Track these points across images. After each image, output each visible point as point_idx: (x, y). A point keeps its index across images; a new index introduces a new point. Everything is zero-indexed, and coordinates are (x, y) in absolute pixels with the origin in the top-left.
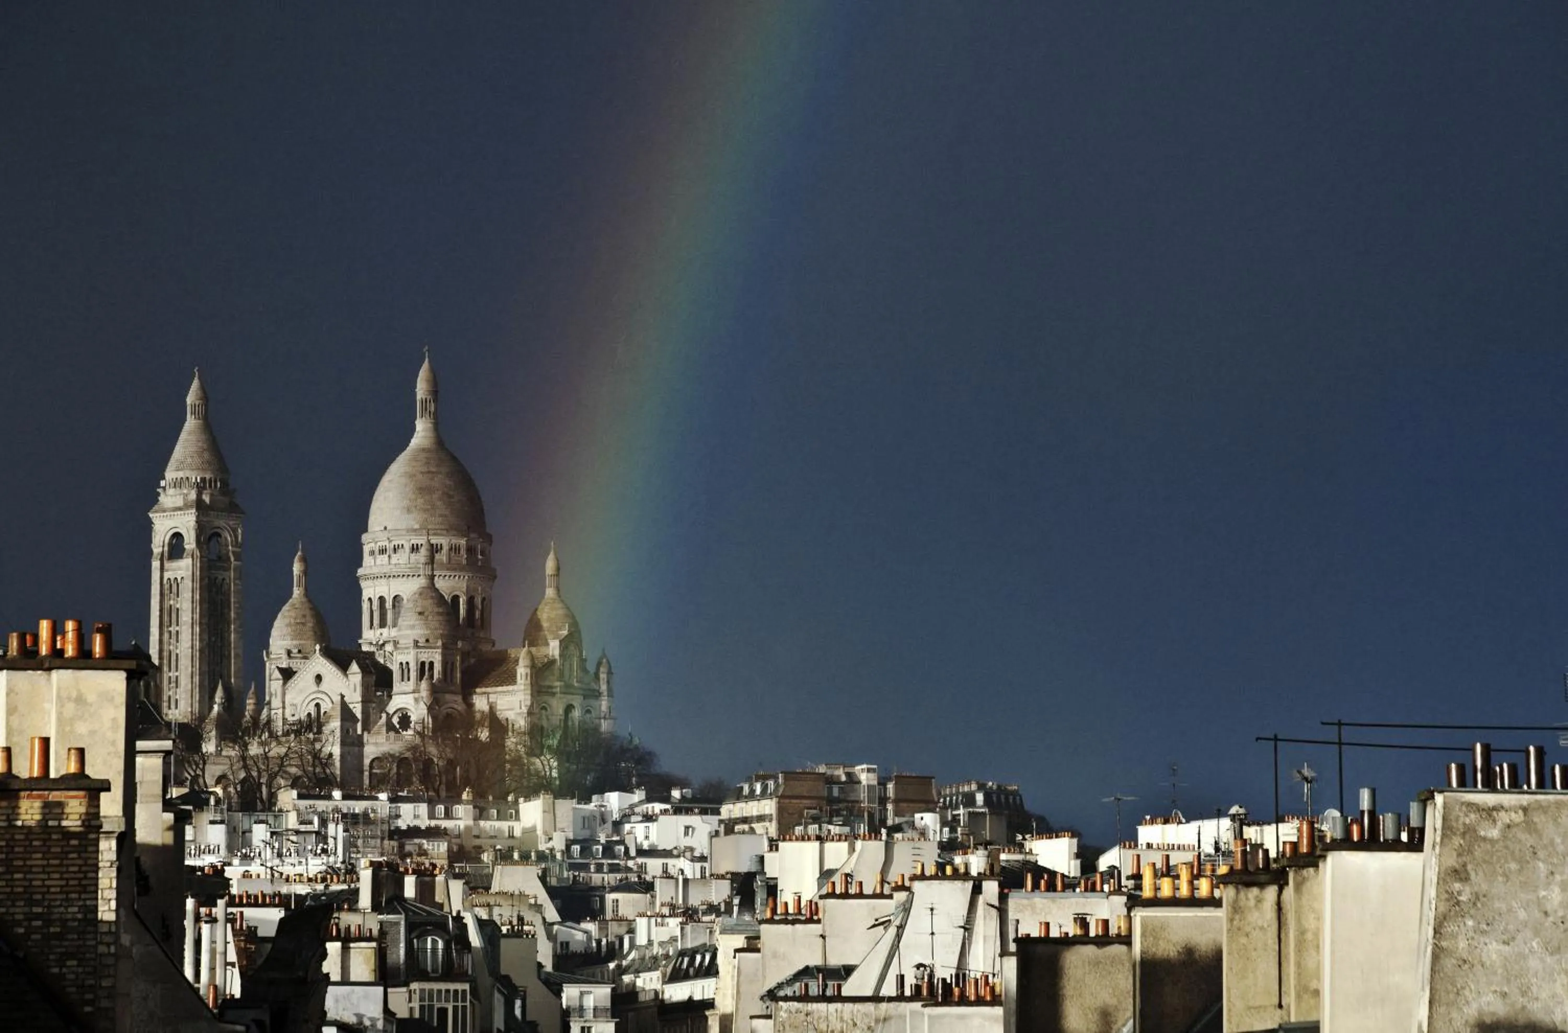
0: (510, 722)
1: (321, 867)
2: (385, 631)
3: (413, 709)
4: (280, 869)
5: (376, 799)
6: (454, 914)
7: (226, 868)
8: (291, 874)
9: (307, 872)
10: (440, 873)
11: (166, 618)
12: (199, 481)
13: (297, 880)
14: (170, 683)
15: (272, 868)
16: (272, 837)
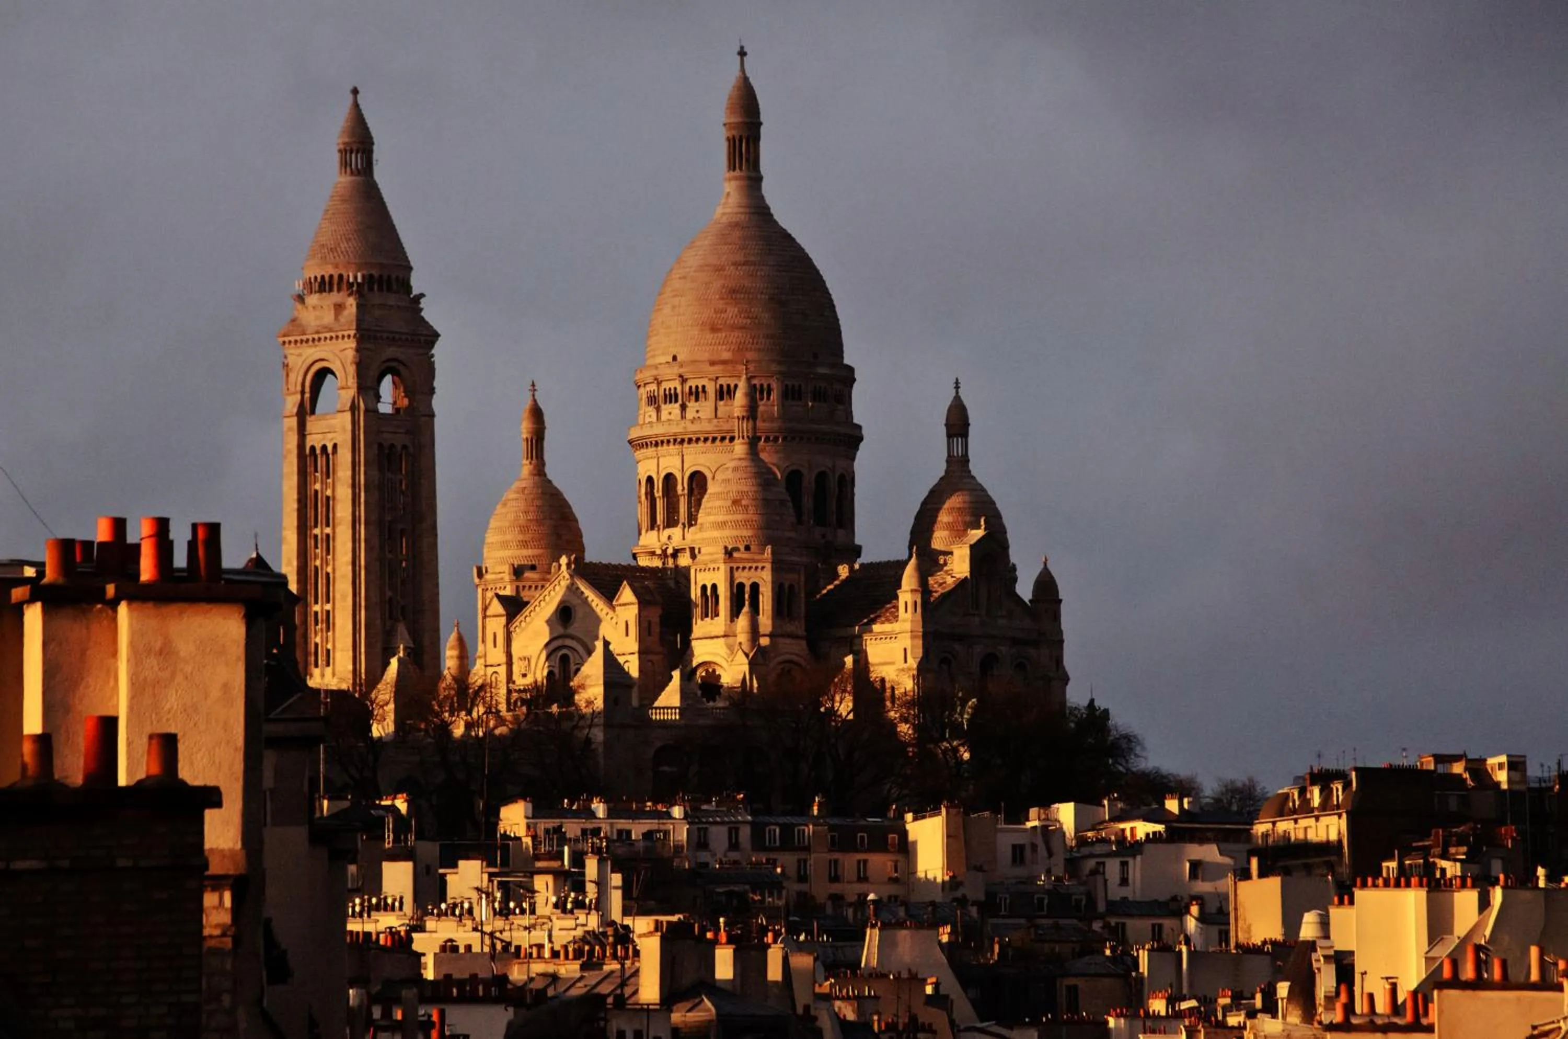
0: (888, 685)
1: (573, 933)
2: (676, 532)
3: (724, 664)
4: (506, 936)
5: (669, 816)
6: (800, 1011)
7: (414, 935)
8: (525, 945)
9: (550, 941)
10: (775, 942)
11: (311, 513)
12: (359, 280)
13: (535, 955)
14: (316, 624)
15: (492, 935)
16: (490, 881)
